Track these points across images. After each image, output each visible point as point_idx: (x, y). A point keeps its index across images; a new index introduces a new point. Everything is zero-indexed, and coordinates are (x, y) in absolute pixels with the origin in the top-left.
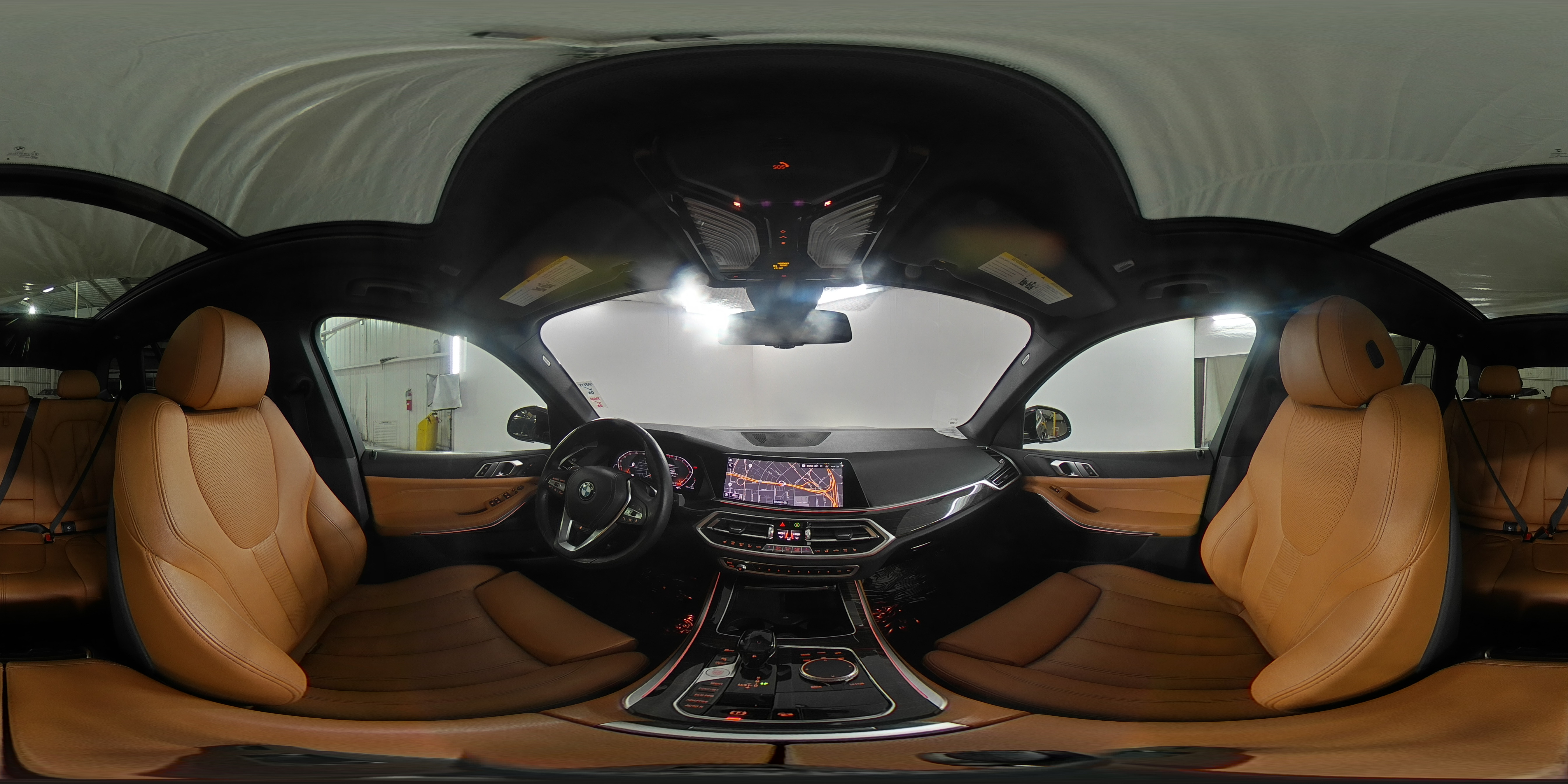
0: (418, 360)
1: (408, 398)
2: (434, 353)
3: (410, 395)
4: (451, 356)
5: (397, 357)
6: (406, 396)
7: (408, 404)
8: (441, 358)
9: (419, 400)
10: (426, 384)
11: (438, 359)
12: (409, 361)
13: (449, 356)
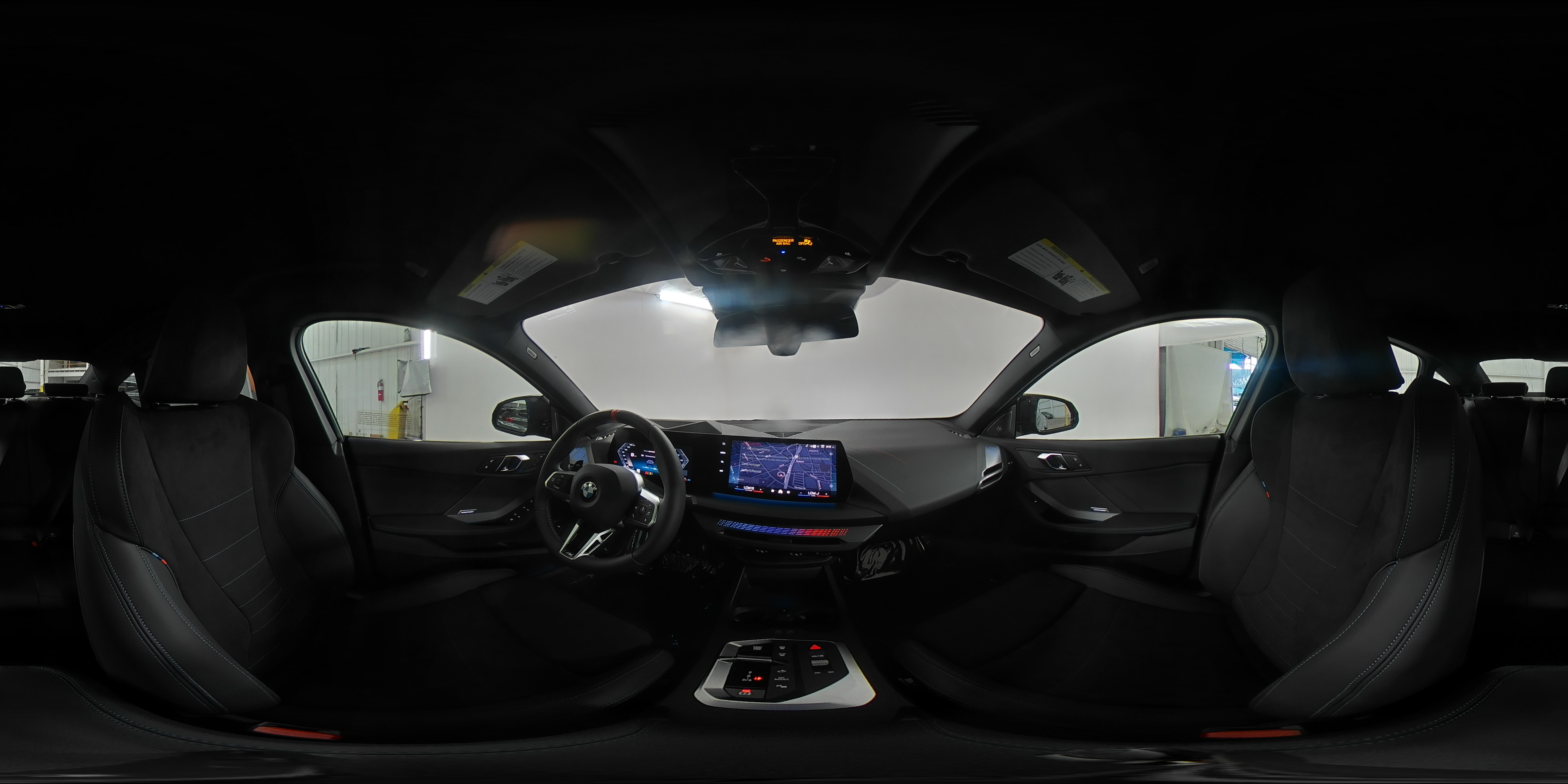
0: (389, 350)
1: (380, 388)
2: (405, 342)
3: (382, 385)
4: (421, 345)
5: (368, 348)
6: (378, 386)
7: (380, 394)
8: (411, 346)
9: (391, 390)
10: (396, 373)
11: (409, 348)
12: (380, 351)
13: (420, 345)
